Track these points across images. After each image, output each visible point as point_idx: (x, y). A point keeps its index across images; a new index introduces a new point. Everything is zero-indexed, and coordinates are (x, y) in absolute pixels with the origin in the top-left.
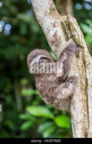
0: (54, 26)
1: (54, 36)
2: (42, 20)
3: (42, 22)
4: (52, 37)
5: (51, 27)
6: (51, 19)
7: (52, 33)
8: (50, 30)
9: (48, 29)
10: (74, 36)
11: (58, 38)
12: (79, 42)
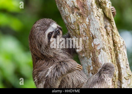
10: (105, 4)
11: (88, 4)
12: (109, 13)
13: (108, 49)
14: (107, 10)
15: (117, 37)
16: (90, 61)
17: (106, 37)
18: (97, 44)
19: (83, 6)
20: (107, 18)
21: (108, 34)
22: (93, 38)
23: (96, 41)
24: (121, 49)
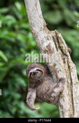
0: (48, 39)
1: (47, 46)
2: (37, 34)
3: (37, 35)
4: (45, 47)
5: (45, 40)
6: (44, 33)
7: (46, 44)
8: (44, 42)
9: (42, 41)
10: (63, 47)
11: (52, 49)
12: (65, 52)
13: (64, 70)
14: (64, 51)
17: (62, 64)
18: (57, 68)
19: (50, 50)
20: (64, 54)
21: (64, 62)
22: (55, 65)
23: (56, 67)
24: (72, 70)
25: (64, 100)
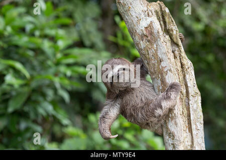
0: (148, 15)
1: (146, 28)
2: (129, 5)
3: (130, 8)
4: (143, 29)
5: (143, 16)
6: (142, 4)
7: (144, 24)
8: (140, 20)
9: (138, 18)
10: (172, 31)
11: (155, 31)
12: (177, 39)
13: (175, 71)
14: (174, 37)
15: (185, 60)
16: (159, 82)
17: (173, 59)
18: (164, 66)
19: (151, 33)
20: (174, 43)
21: (175, 57)
22: (161, 61)
23: (163, 64)
24: (188, 70)
25: (176, 124)
